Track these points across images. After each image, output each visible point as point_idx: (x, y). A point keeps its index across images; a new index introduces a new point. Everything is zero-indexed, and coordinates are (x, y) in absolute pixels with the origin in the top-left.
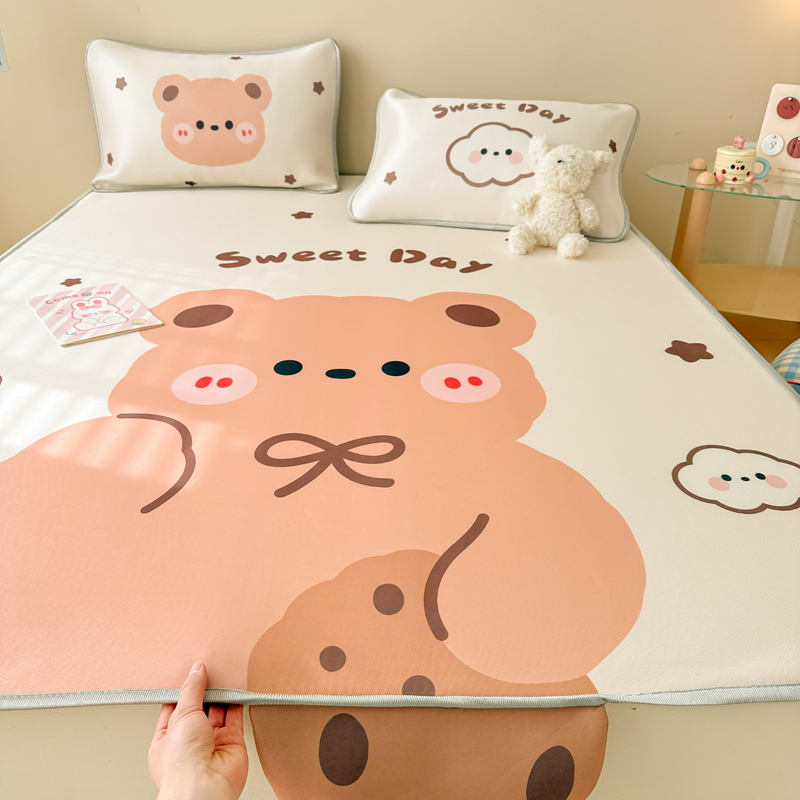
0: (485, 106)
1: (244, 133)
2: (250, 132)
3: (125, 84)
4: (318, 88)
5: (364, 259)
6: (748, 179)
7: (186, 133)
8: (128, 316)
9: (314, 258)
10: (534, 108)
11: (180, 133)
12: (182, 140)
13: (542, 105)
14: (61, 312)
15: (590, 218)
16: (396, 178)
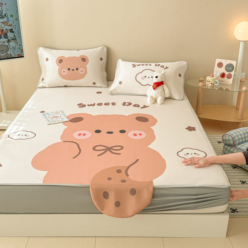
0: (146, 65)
1: (81, 71)
2: (83, 71)
3: (48, 60)
4: (101, 59)
5: (115, 105)
7: (65, 72)
9: (103, 105)
11: (63, 72)
12: (64, 74)
13: (161, 64)
16: (122, 83)
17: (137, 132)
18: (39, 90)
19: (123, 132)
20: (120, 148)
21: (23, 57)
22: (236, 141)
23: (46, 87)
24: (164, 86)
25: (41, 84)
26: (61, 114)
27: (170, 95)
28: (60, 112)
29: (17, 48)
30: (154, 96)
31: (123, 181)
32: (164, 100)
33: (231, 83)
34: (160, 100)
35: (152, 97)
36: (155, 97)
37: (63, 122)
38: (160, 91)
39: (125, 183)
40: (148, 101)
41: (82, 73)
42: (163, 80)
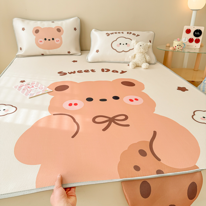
0: (119, 33)
1: (57, 41)
3: (25, 29)
4: (75, 29)
5: (95, 72)
6: (181, 48)
8: (43, 89)
9: (83, 72)
10: (131, 33)
11: (40, 42)
12: (41, 43)
13: (133, 32)
14: (24, 89)
15: (148, 59)
16: (99, 51)
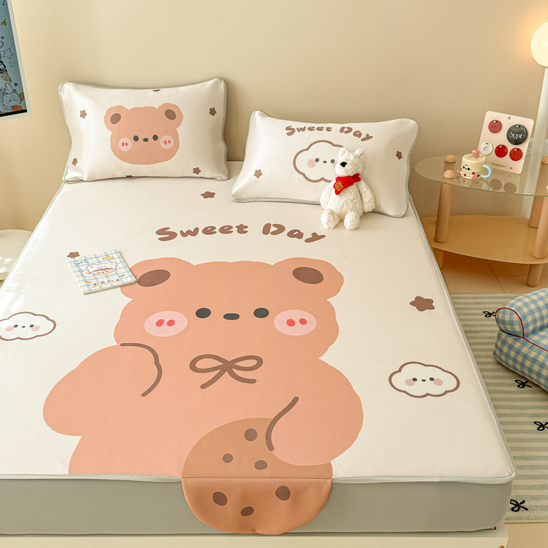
0: (318, 129)
1: (165, 142)
2: (169, 142)
3: (86, 115)
4: (213, 112)
5: (246, 232)
7: (127, 144)
9: (216, 232)
10: (350, 130)
11: (123, 144)
12: (125, 149)
13: (355, 127)
16: (261, 174)
17: (296, 315)
18: (66, 188)
19: (261, 313)
20: (254, 362)
21: (25, 111)
22: (527, 325)
23: (82, 181)
24: (362, 184)
25: (71, 174)
26: (118, 261)
27: (374, 207)
28: (115, 256)
29: (10, 91)
30: (336, 209)
31: (261, 465)
32: (361, 218)
33: (519, 171)
34: (351, 222)
35: (332, 213)
36: (339, 211)
37: (121, 286)
38: (351, 198)
39: (265, 472)
40: (323, 223)
41: (168, 146)
42: (359, 171)
